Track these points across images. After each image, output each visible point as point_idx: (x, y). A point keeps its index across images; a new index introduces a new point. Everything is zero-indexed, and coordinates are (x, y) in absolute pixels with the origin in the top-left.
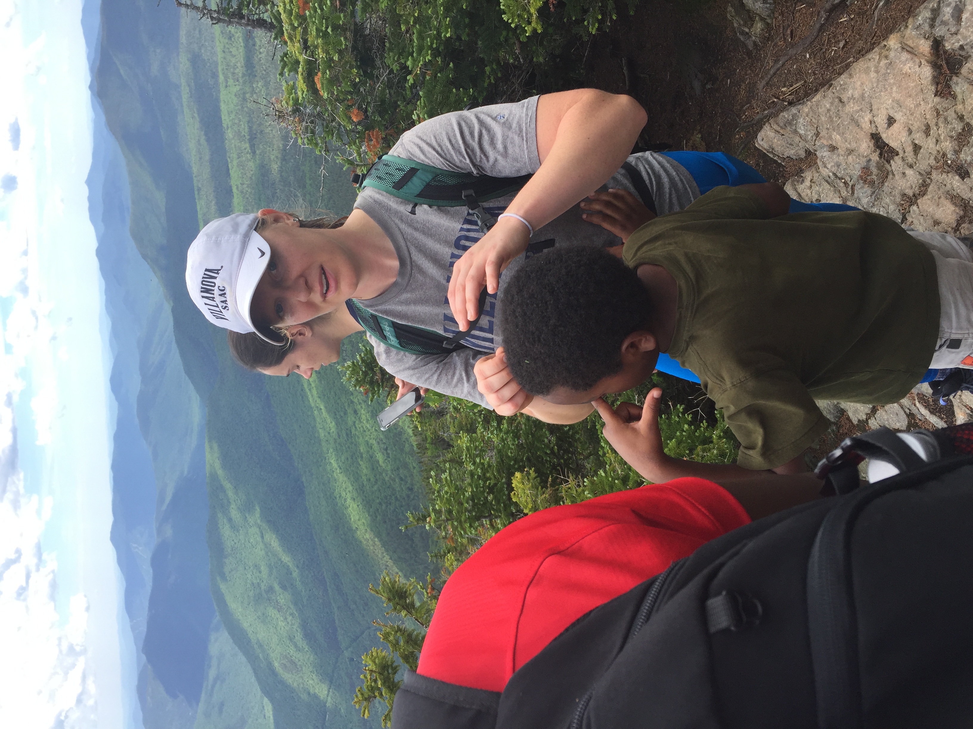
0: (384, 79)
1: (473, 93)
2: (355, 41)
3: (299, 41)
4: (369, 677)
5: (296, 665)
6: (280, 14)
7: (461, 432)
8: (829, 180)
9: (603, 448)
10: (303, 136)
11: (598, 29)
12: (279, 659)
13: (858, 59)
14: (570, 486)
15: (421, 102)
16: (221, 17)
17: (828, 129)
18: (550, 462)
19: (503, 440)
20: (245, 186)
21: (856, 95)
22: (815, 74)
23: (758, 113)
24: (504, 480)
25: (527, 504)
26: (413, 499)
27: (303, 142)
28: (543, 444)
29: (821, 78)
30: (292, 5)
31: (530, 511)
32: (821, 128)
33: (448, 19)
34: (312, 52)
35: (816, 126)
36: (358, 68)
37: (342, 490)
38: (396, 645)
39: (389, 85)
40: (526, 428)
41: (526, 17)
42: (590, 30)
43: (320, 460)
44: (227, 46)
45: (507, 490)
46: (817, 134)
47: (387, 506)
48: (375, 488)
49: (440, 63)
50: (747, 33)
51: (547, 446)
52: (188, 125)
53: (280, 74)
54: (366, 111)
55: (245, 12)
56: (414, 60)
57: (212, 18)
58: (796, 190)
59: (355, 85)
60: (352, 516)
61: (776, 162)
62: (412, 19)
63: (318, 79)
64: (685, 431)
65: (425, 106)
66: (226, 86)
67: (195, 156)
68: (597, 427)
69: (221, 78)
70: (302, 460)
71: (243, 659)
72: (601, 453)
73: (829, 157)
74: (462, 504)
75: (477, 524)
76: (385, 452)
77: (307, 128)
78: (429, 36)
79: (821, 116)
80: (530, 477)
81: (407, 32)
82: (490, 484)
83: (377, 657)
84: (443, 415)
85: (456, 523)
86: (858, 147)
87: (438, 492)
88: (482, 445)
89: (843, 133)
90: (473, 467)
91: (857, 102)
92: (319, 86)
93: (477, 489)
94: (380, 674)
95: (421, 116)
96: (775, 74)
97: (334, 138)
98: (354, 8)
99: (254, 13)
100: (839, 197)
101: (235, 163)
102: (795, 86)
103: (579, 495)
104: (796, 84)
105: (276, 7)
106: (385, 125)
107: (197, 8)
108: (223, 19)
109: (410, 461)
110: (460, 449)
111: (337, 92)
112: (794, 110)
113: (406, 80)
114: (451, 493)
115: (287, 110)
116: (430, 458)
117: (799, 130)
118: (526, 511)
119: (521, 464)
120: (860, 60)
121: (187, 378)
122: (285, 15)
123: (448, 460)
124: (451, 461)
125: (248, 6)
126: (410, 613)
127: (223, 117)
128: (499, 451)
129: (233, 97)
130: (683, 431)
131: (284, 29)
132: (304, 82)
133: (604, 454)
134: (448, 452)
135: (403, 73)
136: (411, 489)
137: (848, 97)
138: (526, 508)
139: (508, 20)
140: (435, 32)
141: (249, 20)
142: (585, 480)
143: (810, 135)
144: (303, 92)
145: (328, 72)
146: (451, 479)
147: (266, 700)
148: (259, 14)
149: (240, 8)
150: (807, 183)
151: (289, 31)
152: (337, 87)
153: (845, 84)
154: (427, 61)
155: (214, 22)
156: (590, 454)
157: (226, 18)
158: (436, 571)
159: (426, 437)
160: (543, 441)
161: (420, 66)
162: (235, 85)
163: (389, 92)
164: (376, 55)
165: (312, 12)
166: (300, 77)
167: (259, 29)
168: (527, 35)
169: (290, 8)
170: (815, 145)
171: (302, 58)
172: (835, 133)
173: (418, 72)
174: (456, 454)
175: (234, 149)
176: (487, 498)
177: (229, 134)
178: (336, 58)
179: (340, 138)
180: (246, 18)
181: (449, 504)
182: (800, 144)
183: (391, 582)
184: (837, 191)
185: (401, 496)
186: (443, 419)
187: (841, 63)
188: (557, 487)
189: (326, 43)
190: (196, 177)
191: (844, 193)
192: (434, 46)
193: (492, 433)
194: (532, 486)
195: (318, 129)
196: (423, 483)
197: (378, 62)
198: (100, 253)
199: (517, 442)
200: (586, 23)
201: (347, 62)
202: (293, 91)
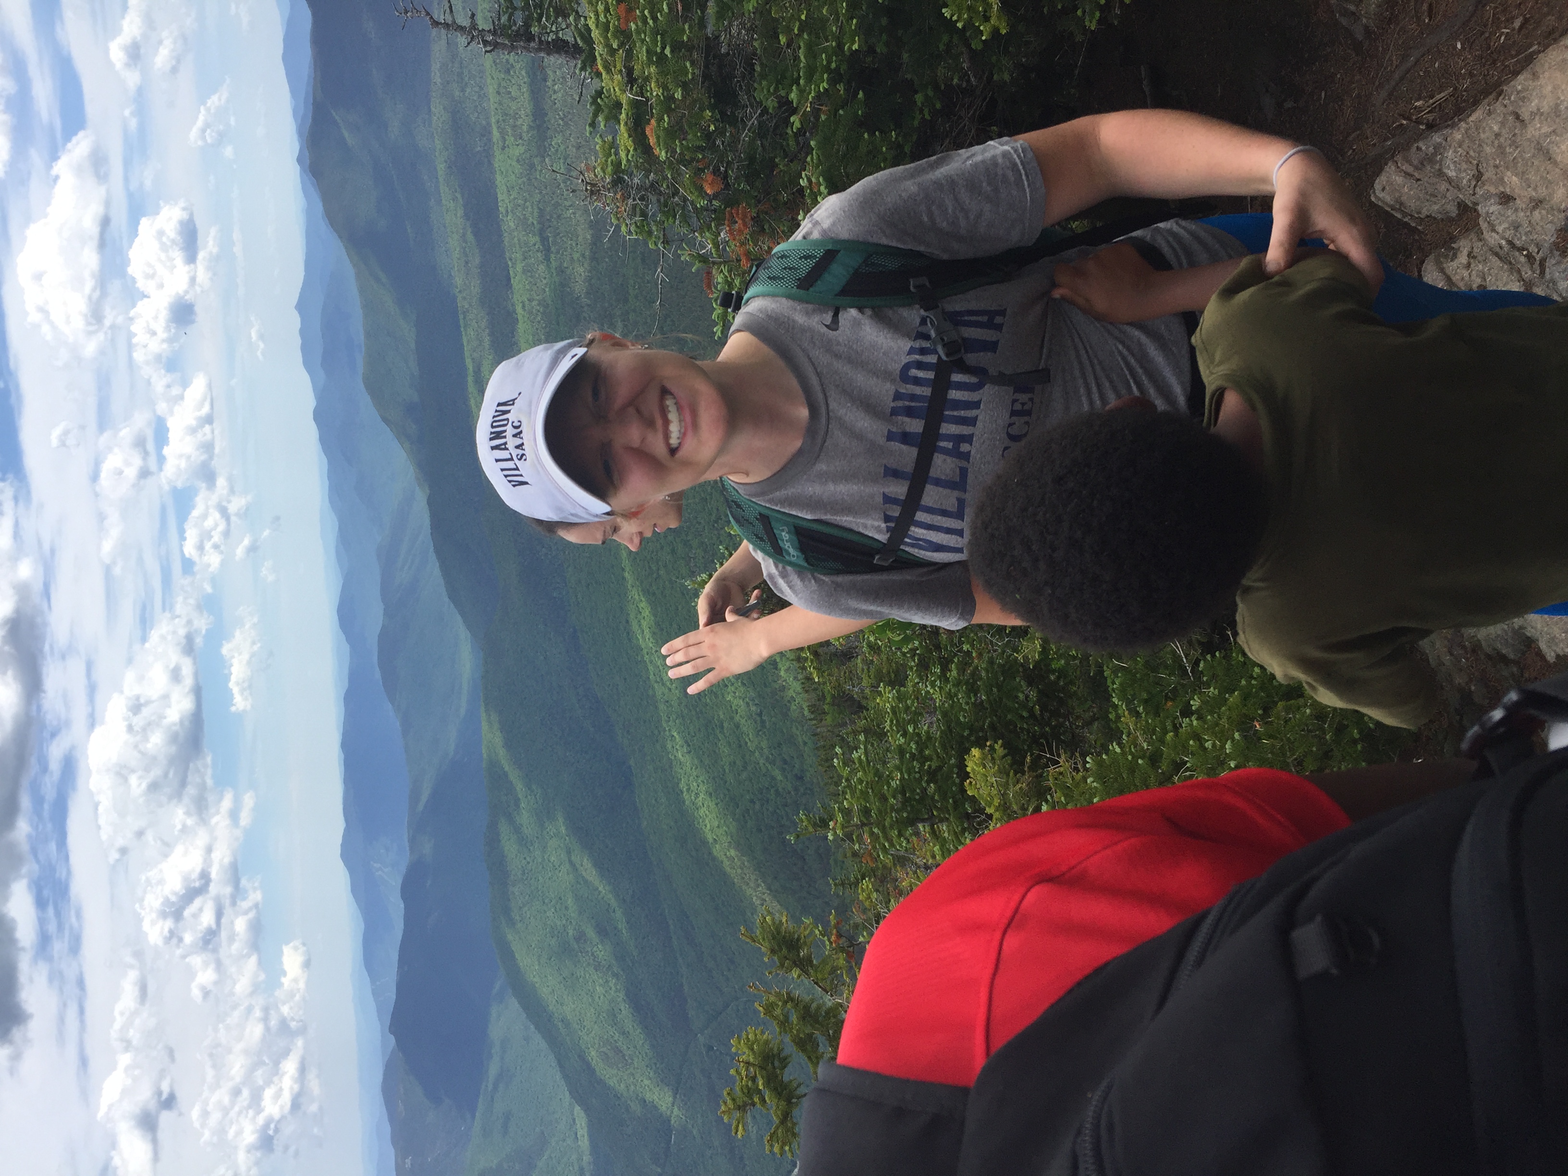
0: (753, 124)
1: (896, 138)
2: (706, 66)
3: (621, 71)
4: (744, 1073)
5: (624, 1056)
6: (589, 30)
7: (882, 684)
8: (1501, 253)
9: (1116, 707)
10: (628, 222)
11: (1099, 22)
12: (597, 1046)
13: (1546, 47)
14: (1062, 769)
15: (812, 159)
16: (499, 41)
17: (1496, 167)
18: (1028, 731)
19: (950, 696)
20: (534, 303)
21: (1545, 109)
22: (1471, 75)
23: (1374, 145)
24: (953, 761)
25: (992, 798)
26: (805, 794)
27: (628, 231)
28: (1017, 703)
29: (1483, 82)
30: (608, 15)
31: (997, 810)
32: (1485, 165)
33: (855, 21)
34: (641, 88)
35: (1475, 162)
36: (712, 108)
37: (691, 778)
38: (784, 1023)
39: (761, 132)
40: (988, 677)
41: (981, 9)
42: (1087, 23)
43: (656, 732)
44: (503, 84)
45: (957, 777)
46: (1479, 176)
47: (762, 805)
48: (744, 775)
49: (842, 92)
50: (1353, 13)
51: (1024, 705)
52: (447, 211)
53: (590, 125)
54: (726, 176)
55: (535, 30)
56: (802, 92)
57: (486, 43)
58: (1442, 270)
59: (708, 136)
60: (707, 821)
61: (1406, 224)
62: (797, 24)
63: (651, 132)
64: (1255, 678)
65: (820, 162)
66: (503, 148)
67: (459, 259)
68: (1105, 674)
69: (496, 133)
70: (628, 731)
71: (543, 1045)
72: (1112, 716)
73: (1499, 213)
74: (886, 799)
75: (910, 830)
76: (758, 718)
77: (634, 207)
78: (825, 50)
79: (1485, 146)
80: (995, 756)
81: (789, 45)
82: (930, 766)
83: (756, 1040)
84: (850, 658)
85: (876, 830)
86: (1551, 195)
87: (847, 780)
88: (916, 704)
89: (1523, 173)
90: (902, 740)
91: (1546, 120)
92: (652, 141)
93: (909, 775)
94: (762, 1068)
95: (814, 180)
96: (1402, 79)
97: (677, 222)
98: (703, 12)
99: (548, 31)
100: (1519, 281)
101: (519, 267)
102: (1438, 97)
103: (1077, 785)
104: (1440, 93)
105: (582, 19)
106: (756, 196)
107: (462, 29)
108: (503, 44)
109: (798, 733)
110: (880, 714)
111: (681, 149)
112: (1437, 138)
113: (787, 123)
114: (867, 782)
115: (604, 182)
116: (829, 728)
117: (1446, 171)
118: (989, 811)
119: (981, 734)
120: (1551, 47)
121: (452, 606)
122: (597, 31)
123: (859, 729)
124: (866, 731)
125: (539, 20)
126: (807, 973)
127: (499, 196)
128: (945, 714)
129: (514, 163)
130: (1252, 677)
131: (597, 54)
132: (630, 136)
133: (1118, 717)
134: (859, 717)
135: (783, 113)
136: (800, 778)
137: (1532, 112)
138: (990, 807)
139: (952, 16)
140: (834, 44)
141: (541, 41)
142: (1088, 759)
143: (1465, 178)
144: (629, 151)
145: (666, 119)
146: (867, 759)
147: (577, 1108)
148: (557, 33)
149: (527, 25)
150: (1463, 259)
151: (604, 56)
152: (680, 142)
153: (1525, 89)
154: (822, 90)
155: (489, 48)
156: (1094, 719)
157: (507, 42)
158: (843, 910)
159: (823, 694)
160: (1017, 697)
161: (810, 100)
162: (518, 145)
163: (762, 144)
164: (740, 85)
165: (639, 24)
166: (623, 128)
167: (557, 56)
168: (984, 38)
169: (604, 20)
170: (1474, 194)
171: (625, 98)
172: (1509, 174)
173: (808, 109)
174: (872, 721)
175: (517, 246)
176: (926, 789)
177: (509, 223)
178: (678, 95)
179: (686, 221)
180: (537, 39)
181: (864, 799)
182: (1448, 194)
183: (774, 923)
184: (1513, 268)
185: (784, 789)
186: (851, 664)
187: (1517, 55)
188: (1040, 771)
189: (663, 72)
190: (460, 292)
191: (1527, 273)
192: (833, 65)
193: (933, 685)
194: (1000, 771)
195: (652, 209)
196: (820, 768)
197: (744, 98)
198: (318, 416)
199: (973, 699)
200: (1079, 13)
201: (695, 101)
202: (613, 150)
